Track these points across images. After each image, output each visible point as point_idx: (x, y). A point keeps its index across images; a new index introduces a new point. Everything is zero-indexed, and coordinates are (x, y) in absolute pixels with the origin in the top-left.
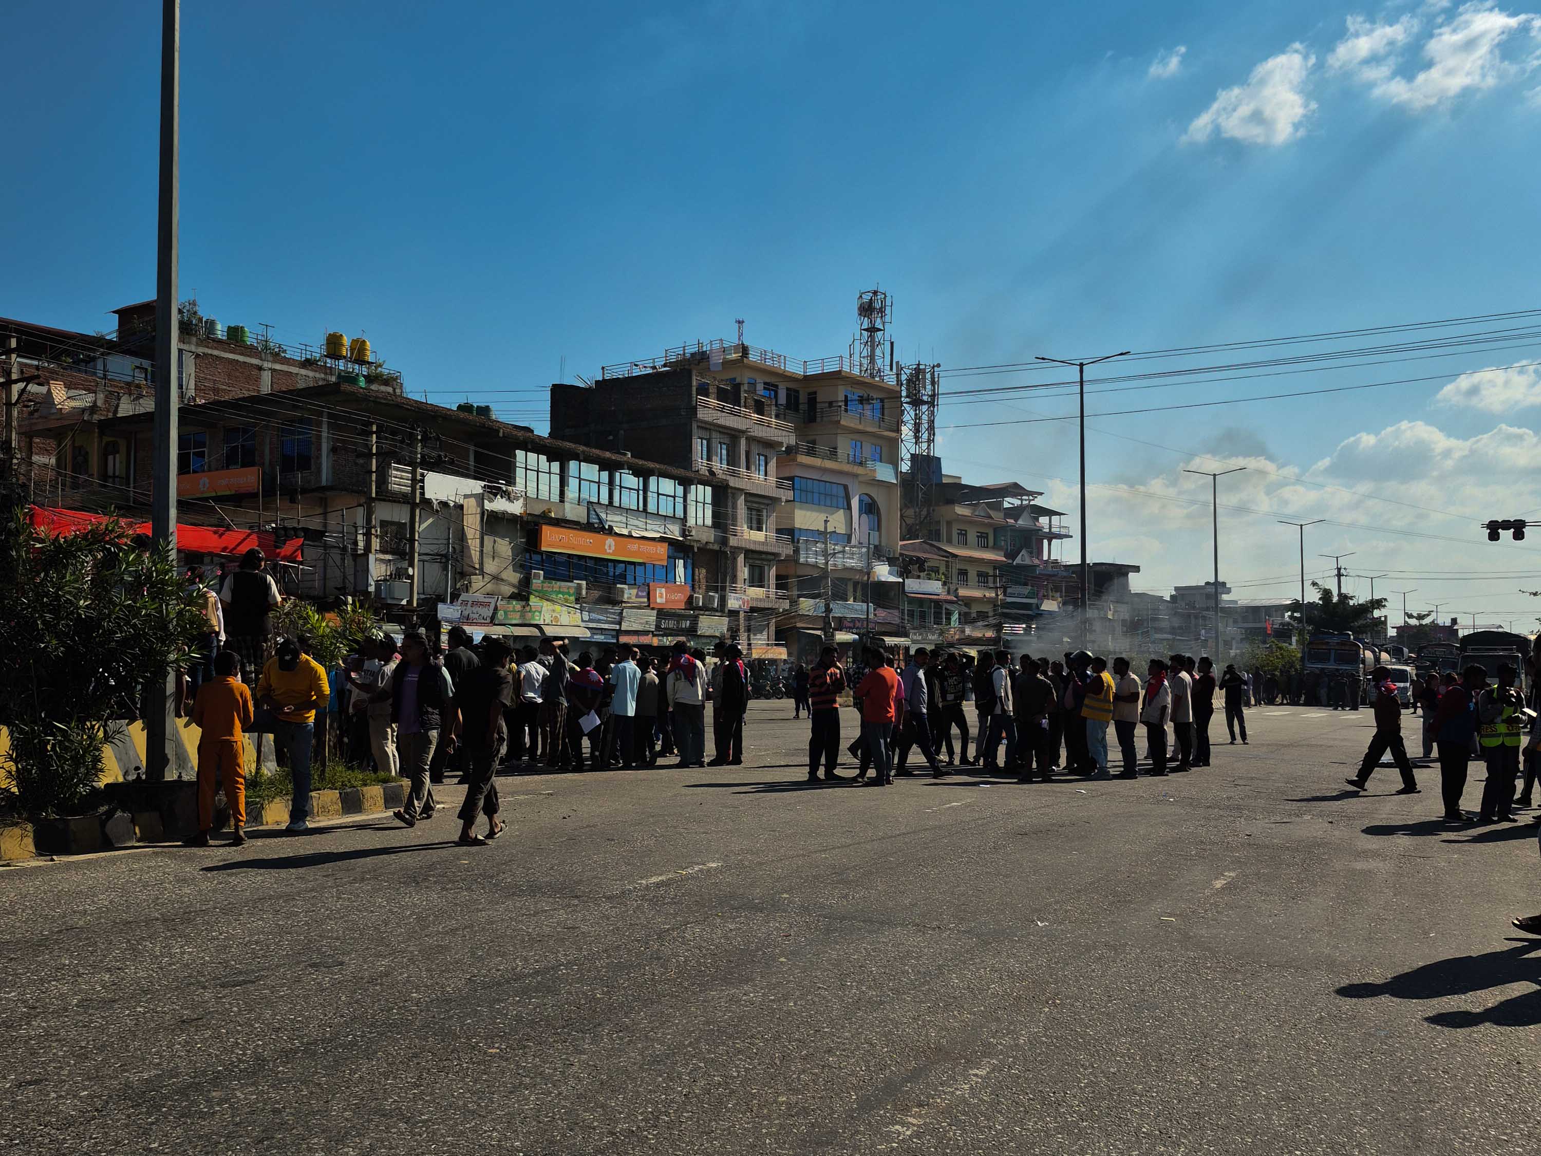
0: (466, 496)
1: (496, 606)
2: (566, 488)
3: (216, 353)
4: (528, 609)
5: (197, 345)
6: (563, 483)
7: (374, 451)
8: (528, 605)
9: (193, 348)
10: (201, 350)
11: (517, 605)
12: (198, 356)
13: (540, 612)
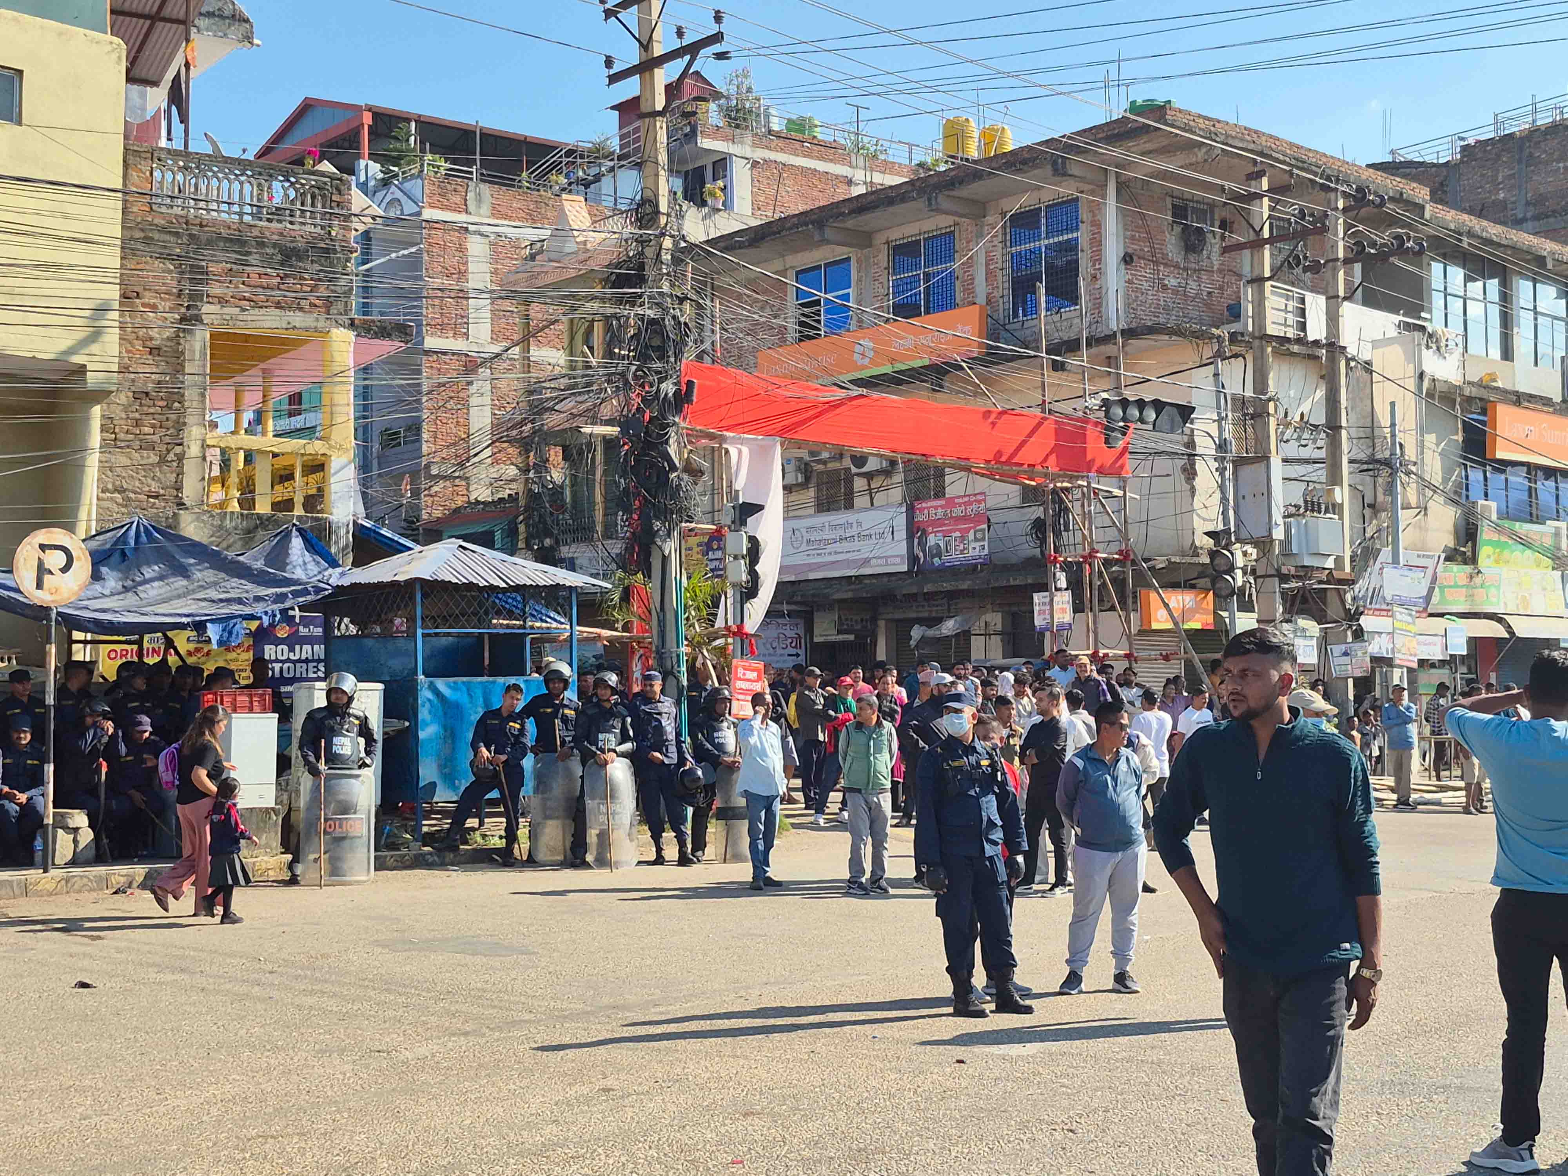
0: (1375, 344)
1: (1435, 573)
2: (1515, 330)
3: (781, 157)
4: (1478, 580)
5: (754, 145)
6: (1507, 321)
7: (1266, 234)
8: (1479, 572)
9: (748, 152)
10: (760, 154)
11: (1459, 571)
12: (755, 164)
13: (1498, 587)
